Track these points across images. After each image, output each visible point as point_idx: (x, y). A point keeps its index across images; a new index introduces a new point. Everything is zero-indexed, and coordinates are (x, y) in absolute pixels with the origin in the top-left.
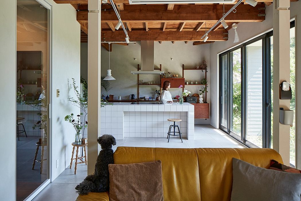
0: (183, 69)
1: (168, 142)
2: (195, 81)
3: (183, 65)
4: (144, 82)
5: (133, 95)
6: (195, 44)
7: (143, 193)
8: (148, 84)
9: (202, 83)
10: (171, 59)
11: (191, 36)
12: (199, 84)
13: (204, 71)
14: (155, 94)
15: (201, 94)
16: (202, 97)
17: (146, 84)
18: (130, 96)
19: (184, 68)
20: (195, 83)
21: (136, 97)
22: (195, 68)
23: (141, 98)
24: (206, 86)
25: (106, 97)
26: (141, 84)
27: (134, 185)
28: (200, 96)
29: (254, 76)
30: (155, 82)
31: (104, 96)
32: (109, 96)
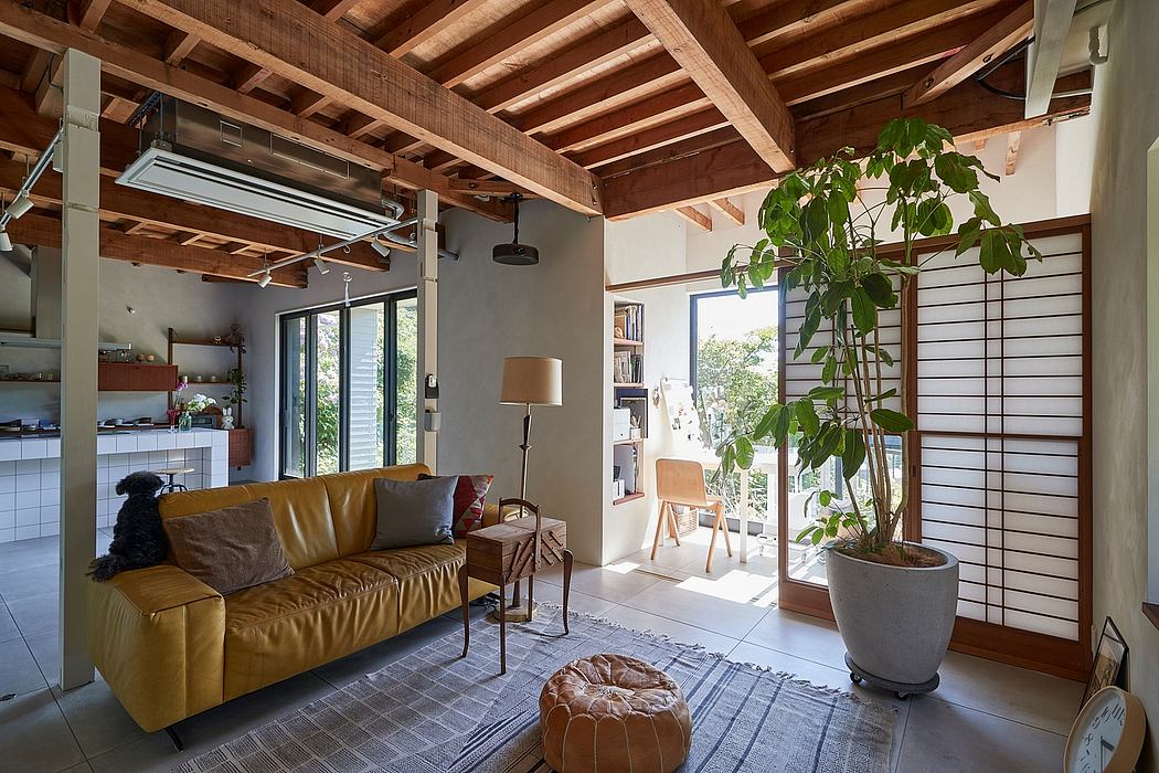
0: (171, 342)
2: (209, 375)
3: (170, 330)
4: (11, 371)
6: (205, 278)
7: (249, 547)
9: (228, 380)
10: (130, 309)
11: (215, 264)
12: (220, 381)
13: (236, 349)
15: (227, 408)
16: (230, 413)
17: (24, 380)
19: (172, 337)
20: (210, 379)
22: (208, 341)
23: (2, 425)
24: (240, 387)
27: (229, 540)
28: (224, 411)
29: (363, 361)
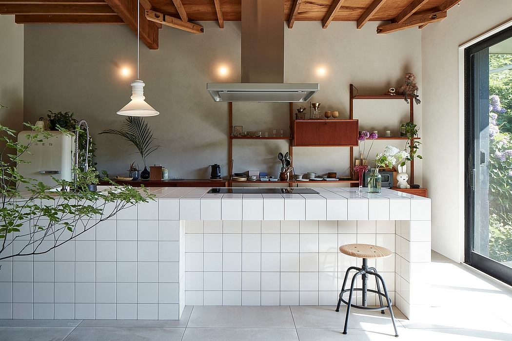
0: (352, 97)
1: (345, 333)
2: (386, 129)
3: (351, 86)
4: (245, 130)
5: (215, 168)
6: (382, 29)
8: (258, 137)
9: (402, 135)
12: (394, 136)
14: (275, 163)
17: (251, 137)
18: (207, 168)
19: (353, 92)
20: (386, 133)
21: (223, 173)
23: (237, 175)
24: (413, 142)
25: (140, 172)
26: (236, 137)
30: (275, 132)
31: (135, 170)
32: (149, 170)
